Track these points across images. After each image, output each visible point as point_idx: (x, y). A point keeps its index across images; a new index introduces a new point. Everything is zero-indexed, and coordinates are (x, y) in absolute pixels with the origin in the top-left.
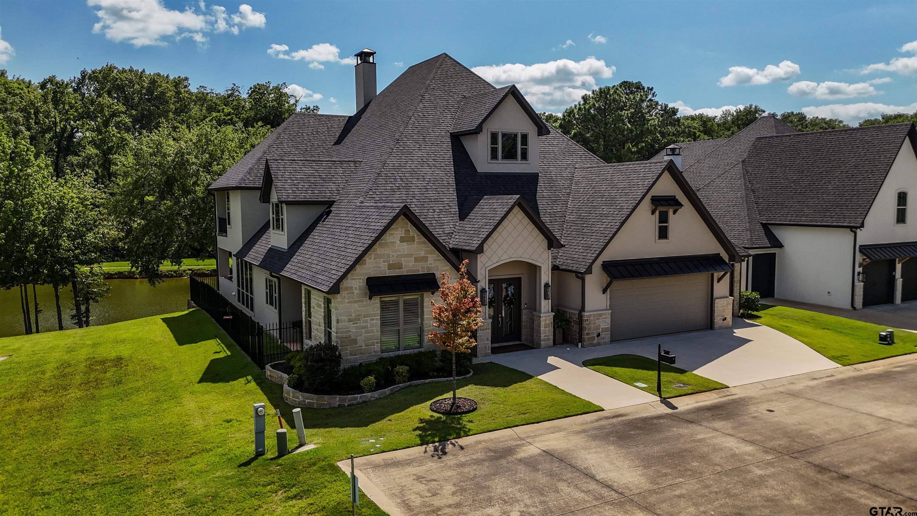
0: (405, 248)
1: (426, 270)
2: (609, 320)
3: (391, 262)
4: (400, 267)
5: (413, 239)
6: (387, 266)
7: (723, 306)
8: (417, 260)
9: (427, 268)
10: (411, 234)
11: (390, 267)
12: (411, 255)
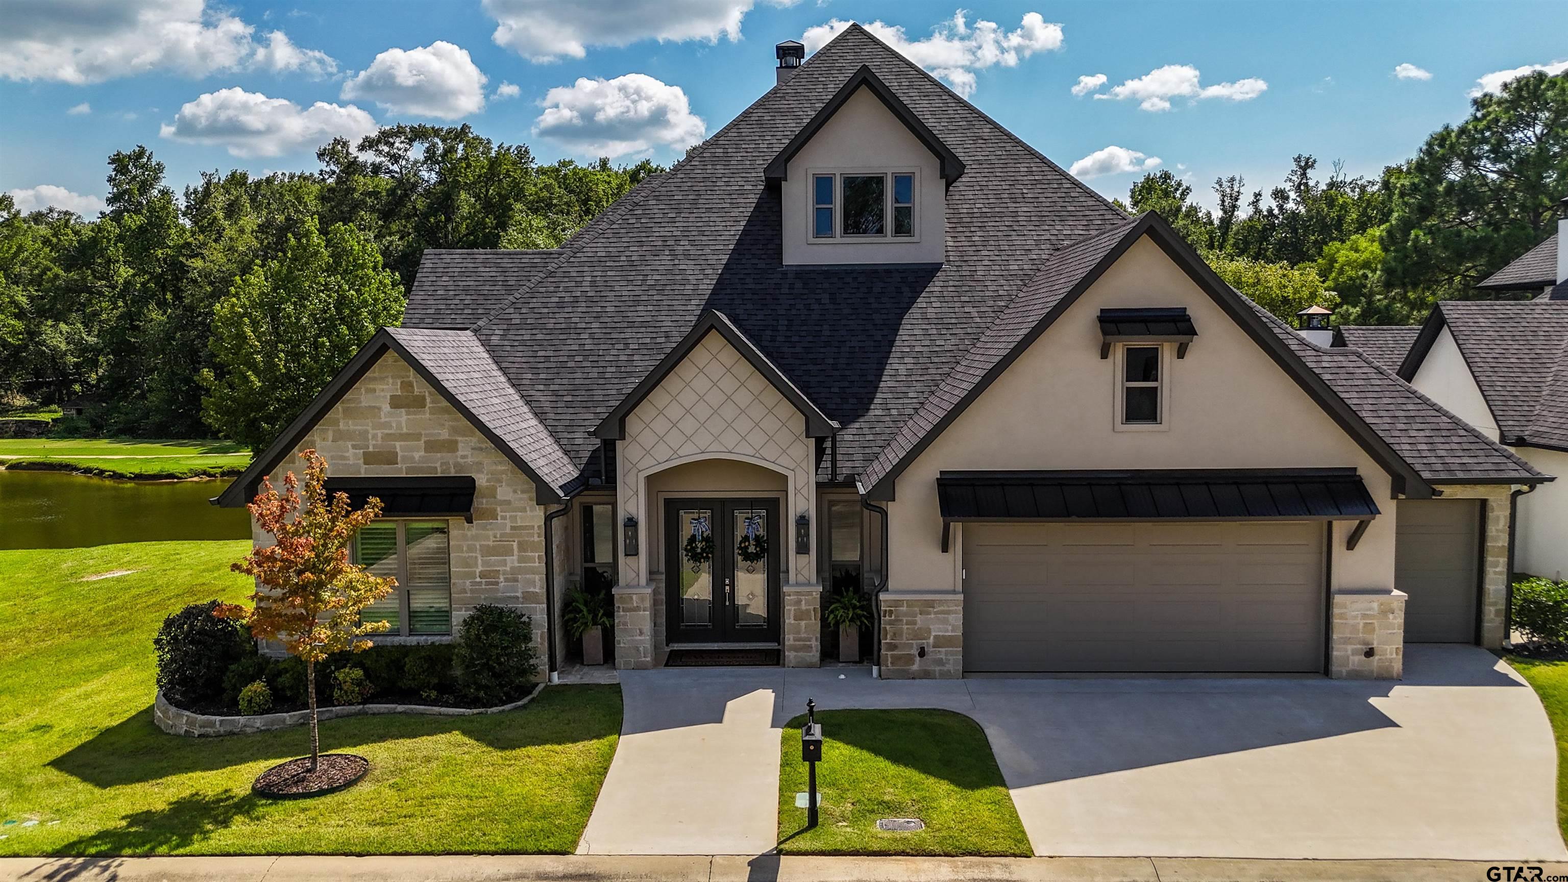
0: (403, 420)
1: (453, 470)
2: (956, 619)
3: (371, 449)
4: (391, 459)
5: (420, 403)
6: (361, 455)
7: (1364, 616)
8: (432, 446)
9: (456, 465)
10: (417, 391)
11: (369, 459)
12: (418, 436)
